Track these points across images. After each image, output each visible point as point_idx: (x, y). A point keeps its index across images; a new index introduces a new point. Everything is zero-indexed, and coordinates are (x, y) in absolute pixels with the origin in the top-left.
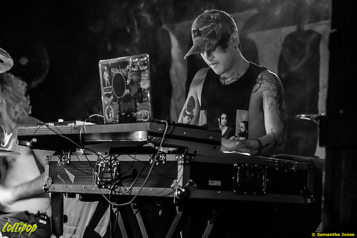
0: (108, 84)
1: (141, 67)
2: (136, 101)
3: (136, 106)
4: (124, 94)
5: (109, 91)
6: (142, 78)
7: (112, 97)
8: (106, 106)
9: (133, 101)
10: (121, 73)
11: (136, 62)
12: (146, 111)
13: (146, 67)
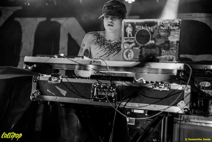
0: (130, 36)
1: (171, 27)
2: (162, 49)
3: (161, 52)
4: (148, 43)
5: (130, 40)
6: (171, 34)
7: (133, 44)
8: (125, 49)
9: (158, 49)
10: (147, 29)
11: (167, 23)
12: (171, 56)
13: (177, 27)
